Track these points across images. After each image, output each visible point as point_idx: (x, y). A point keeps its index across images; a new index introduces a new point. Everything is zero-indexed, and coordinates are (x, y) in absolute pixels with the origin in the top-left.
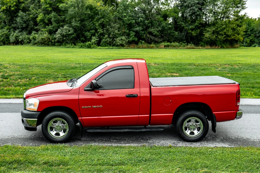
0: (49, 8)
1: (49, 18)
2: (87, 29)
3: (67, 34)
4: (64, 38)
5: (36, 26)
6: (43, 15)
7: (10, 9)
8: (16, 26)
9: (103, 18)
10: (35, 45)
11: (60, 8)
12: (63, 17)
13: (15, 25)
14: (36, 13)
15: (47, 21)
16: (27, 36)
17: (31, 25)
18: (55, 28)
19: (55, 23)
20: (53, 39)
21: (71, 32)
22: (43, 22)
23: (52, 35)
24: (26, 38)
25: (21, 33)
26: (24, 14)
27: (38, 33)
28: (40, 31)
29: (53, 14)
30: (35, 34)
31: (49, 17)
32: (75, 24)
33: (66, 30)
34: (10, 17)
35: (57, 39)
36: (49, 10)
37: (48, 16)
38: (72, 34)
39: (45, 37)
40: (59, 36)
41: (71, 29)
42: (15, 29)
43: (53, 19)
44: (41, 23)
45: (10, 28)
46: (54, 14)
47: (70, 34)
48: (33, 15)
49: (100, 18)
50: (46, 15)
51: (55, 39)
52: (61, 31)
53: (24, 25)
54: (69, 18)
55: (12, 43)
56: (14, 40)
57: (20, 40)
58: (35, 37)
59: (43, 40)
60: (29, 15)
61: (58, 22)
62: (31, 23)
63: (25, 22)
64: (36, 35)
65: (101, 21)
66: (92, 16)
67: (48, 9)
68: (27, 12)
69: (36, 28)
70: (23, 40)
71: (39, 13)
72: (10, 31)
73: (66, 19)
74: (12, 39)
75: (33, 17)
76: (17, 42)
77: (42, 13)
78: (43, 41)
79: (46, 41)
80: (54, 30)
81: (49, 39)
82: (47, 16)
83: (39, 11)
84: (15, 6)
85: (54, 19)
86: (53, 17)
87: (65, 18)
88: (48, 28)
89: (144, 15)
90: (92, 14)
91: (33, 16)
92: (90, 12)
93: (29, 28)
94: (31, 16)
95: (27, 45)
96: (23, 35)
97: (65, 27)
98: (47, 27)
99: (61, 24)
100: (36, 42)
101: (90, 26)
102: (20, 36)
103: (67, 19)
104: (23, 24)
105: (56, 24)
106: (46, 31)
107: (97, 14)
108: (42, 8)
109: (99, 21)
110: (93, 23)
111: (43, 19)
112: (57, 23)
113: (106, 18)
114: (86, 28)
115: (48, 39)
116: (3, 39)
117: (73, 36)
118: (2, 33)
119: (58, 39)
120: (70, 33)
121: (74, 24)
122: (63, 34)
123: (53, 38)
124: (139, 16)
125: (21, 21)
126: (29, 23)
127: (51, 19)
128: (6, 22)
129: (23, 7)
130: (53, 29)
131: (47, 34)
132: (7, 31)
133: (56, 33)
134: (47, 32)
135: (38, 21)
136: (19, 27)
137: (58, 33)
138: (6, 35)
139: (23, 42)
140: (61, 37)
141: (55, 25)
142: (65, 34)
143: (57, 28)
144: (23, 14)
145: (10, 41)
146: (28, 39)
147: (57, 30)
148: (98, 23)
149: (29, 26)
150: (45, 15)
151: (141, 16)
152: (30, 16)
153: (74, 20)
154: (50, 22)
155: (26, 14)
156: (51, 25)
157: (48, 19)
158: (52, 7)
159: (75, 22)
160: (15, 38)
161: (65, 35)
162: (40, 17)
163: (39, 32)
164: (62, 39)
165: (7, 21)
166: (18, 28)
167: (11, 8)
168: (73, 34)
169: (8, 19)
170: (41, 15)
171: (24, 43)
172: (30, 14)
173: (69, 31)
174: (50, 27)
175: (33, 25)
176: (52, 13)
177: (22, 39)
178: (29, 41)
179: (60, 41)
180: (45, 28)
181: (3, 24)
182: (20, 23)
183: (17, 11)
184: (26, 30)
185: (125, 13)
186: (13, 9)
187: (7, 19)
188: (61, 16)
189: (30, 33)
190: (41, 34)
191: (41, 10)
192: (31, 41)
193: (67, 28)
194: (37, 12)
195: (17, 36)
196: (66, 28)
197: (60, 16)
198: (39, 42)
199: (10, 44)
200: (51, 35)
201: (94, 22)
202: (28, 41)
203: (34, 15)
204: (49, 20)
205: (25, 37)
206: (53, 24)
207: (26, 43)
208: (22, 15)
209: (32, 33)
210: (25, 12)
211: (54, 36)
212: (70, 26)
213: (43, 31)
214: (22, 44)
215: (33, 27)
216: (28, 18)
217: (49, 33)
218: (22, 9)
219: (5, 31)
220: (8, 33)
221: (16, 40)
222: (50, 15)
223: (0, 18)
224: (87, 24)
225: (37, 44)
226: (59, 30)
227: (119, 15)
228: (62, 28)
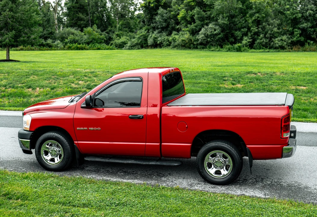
0: (192, 3)
1: (191, 14)
2: (238, 28)
3: (213, 35)
4: (209, 39)
5: (178, 25)
6: (185, 12)
7: (149, 5)
8: (156, 25)
9: (258, 12)
10: (175, 48)
11: (205, 2)
12: (209, 13)
13: (154, 24)
14: (178, 10)
15: (189, 19)
16: (166, 37)
17: (172, 24)
18: (198, 27)
19: (198, 21)
20: (195, 41)
21: (217, 31)
23: (194, 36)
24: (165, 39)
25: (161, 34)
26: (165, 11)
27: (179, 34)
28: (181, 31)
29: (197, 10)
30: (175, 35)
31: (192, 14)
32: (222, 21)
33: (211, 30)
34: (149, 16)
35: (200, 40)
36: (192, 5)
37: (190, 12)
38: (218, 33)
39: (185, 38)
40: (202, 37)
41: (217, 27)
42: (154, 29)
43: (196, 16)
44: (183, 21)
45: (149, 28)
46: (198, 9)
47: (216, 34)
48: (174, 12)
49: (254, 12)
50: (189, 11)
51: (198, 40)
52: (205, 31)
53: (164, 24)
54: (215, 13)
55: (150, 46)
56: (151, 42)
57: (158, 42)
58: (174, 39)
59: (184, 42)
60: (170, 11)
61: (202, 19)
62: (172, 21)
63: (165, 21)
64: (177, 37)
65: (255, 17)
66: (245, 10)
67: (191, 4)
68: (168, 9)
69: (178, 27)
70: (162, 42)
71: (181, 9)
72: (149, 32)
73: (212, 15)
74: (150, 41)
75: (175, 14)
76: (156, 45)
77: (184, 9)
78: (183, 43)
79: (187, 43)
80: (197, 29)
81: (191, 40)
82: (189, 13)
83: (182, 6)
84: (155, 2)
85: (198, 16)
86: (196, 13)
88: (190, 28)
89: (315, 6)
90: (245, 7)
91: (175, 13)
92: (241, 5)
93: (169, 27)
94: (172, 13)
95: (166, 49)
96: (163, 36)
97: (210, 25)
98: (189, 25)
99: (206, 21)
100: (176, 44)
101: (242, 23)
102: (159, 37)
103: (212, 16)
104: (163, 23)
105: (200, 22)
106: (187, 30)
107: (251, 8)
108: (184, 3)
109: (253, 18)
110: (245, 19)
111: (185, 16)
112: (201, 21)
113: (262, 13)
114: (236, 26)
115: (190, 41)
116: (141, 42)
117: (220, 36)
118: (140, 35)
119: (201, 40)
120: (215, 32)
121: (220, 21)
122: (208, 35)
123: (196, 39)
124: (307, 8)
125: (160, 20)
126: (169, 22)
127: (194, 15)
128: (145, 22)
129: (164, 2)
130: (196, 28)
131: (188, 34)
132: (146, 32)
133: (199, 33)
134: (188, 32)
135: (179, 18)
136: (159, 27)
137: (202, 33)
138: (144, 36)
139: (162, 45)
140: (205, 38)
141: (198, 24)
142: (209, 34)
143: (200, 27)
144: (164, 11)
145: (147, 43)
146: (167, 42)
147: (200, 30)
148: (251, 20)
149: (170, 25)
150: (187, 12)
151: (310, 8)
152: (171, 13)
153: (221, 16)
154: (193, 20)
155: (167, 11)
156: (194, 24)
157: (191, 16)
158: (196, 2)
159: (222, 19)
160: (154, 40)
161: (210, 36)
162: (182, 13)
163: (180, 33)
164: (206, 41)
165: (146, 21)
166: (158, 29)
167: (150, 4)
168: (220, 34)
169: (147, 18)
170: (182, 12)
171: (163, 46)
172: (172, 11)
173: (215, 30)
174: (193, 26)
175: (175, 24)
176: (196, 9)
177: (161, 41)
178: (169, 43)
179: (204, 42)
180: (187, 27)
181: (142, 23)
182: (160, 22)
183: (157, 8)
184: (167, 30)
185: (288, 5)
186: (152, 5)
187: (146, 18)
188: (207, 12)
189: (170, 34)
190: (182, 35)
191: (183, 6)
192: (171, 43)
193: (212, 27)
194: (179, 8)
195: (156, 38)
196: (211, 26)
197: (205, 11)
198: (179, 44)
199: (148, 47)
200: (193, 36)
201: (246, 19)
202: (167, 44)
203: (175, 12)
204: (192, 17)
205: (165, 38)
206: (196, 22)
207: (165, 45)
208: (162, 13)
209: (172, 34)
210: (166, 9)
211: (197, 37)
212: (217, 24)
213: (185, 31)
214: (161, 47)
215: (174, 27)
216: (169, 15)
217: (191, 34)
218: (164, 5)
219: (143, 32)
220: (146, 34)
221: (155, 42)
222: (192, 12)
223: (139, 17)
224: (237, 21)
225: (177, 47)
226: (202, 29)
227: (281, 8)
228: (206, 27)
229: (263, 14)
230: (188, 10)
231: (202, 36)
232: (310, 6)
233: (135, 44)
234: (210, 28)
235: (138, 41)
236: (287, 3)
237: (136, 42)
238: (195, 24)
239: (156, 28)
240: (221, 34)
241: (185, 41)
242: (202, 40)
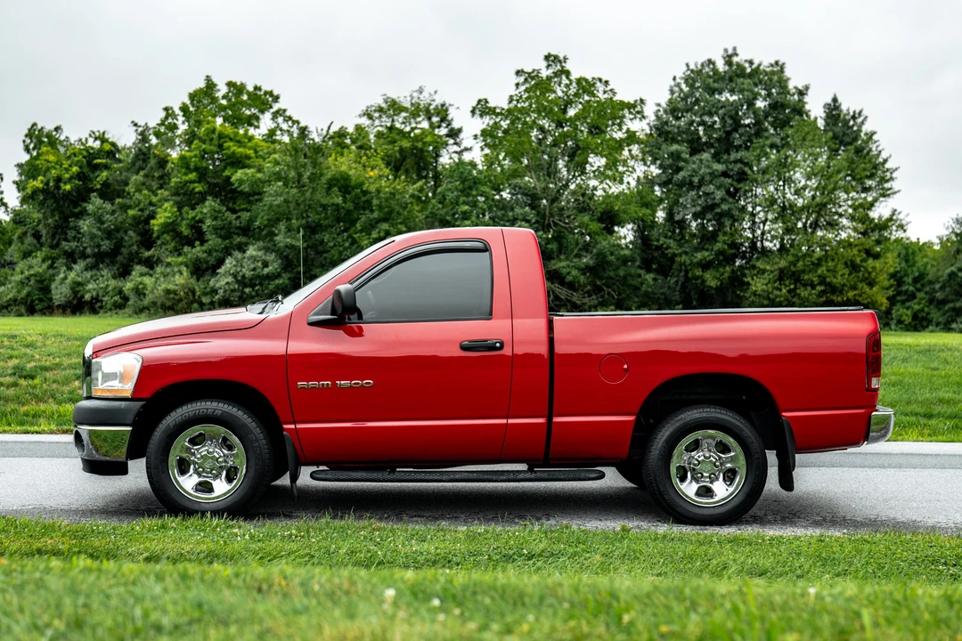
0: (196, 185)
1: (193, 218)
2: (328, 260)
3: (259, 277)
4: (247, 290)
5: (149, 249)
6: (176, 209)
7: (58, 188)
8: (77, 247)
9: (385, 220)
10: (143, 315)
11: (236, 185)
12: (245, 216)
13: (71, 244)
14: (151, 204)
15: (185, 231)
16: (113, 283)
17: (130, 246)
18: (214, 254)
19: (214, 236)
20: (205, 294)
21: (270, 268)
22: (171, 234)
23: (202, 279)
24: (110, 288)
25: (94, 272)
26: (108, 206)
27: (155, 273)
28: (160, 265)
29: (211, 206)
30: (142, 275)
31: (196, 216)
32: (288, 240)
33: (253, 263)
34: (57, 218)
35: (221, 292)
36: (197, 190)
37: (191, 212)
38: (274, 274)
39: (177, 285)
40: (227, 283)
41: (271, 257)
42: (71, 257)
43: (208, 222)
44: (167, 237)
45: (54, 255)
46: (213, 204)
47: (268, 274)
48: (137, 209)
49: (375, 219)
50: (186, 209)
51: (214, 291)
52: (235, 266)
53: (106, 245)
54: (265, 218)
55: (59, 306)
56: (65, 297)
57: (87, 297)
58: (141, 286)
59: (172, 296)
60: (125, 208)
61: (225, 232)
62: (131, 237)
63: (109, 234)
64: (148, 280)
65: (379, 232)
66: (349, 212)
67: (194, 189)
68: (118, 200)
69: (147, 254)
70: (98, 295)
71: (159, 201)
72: (55, 265)
73: (256, 221)
74: (60, 292)
75: (140, 217)
76: (78, 305)
77: (171, 203)
78: (169, 299)
79: (180, 300)
80: (212, 261)
81: (194, 292)
82: (188, 213)
83: (162, 194)
84: (75, 179)
85: (214, 223)
86: (209, 215)
87: (251, 220)
88: (189, 256)
89: (533, 212)
90: (350, 206)
91: (140, 213)
92: (341, 198)
93: (121, 254)
94: (131, 212)
95: (111, 316)
96: (101, 279)
97: (251, 251)
98: (186, 249)
99: (238, 239)
100: (146, 302)
101: (341, 249)
102: (89, 282)
103: (257, 223)
104: (102, 240)
105: (220, 240)
106: (181, 264)
107: (367, 206)
108: (172, 184)
109: (373, 232)
110: (350, 236)
111: (173, 222)
112: (224, 238)
113: (399, 221)
114: (325, 255)
115: (190, 294)
116: (28, 295)
117: (279, 281)
118: (26, 273)
119: (225, 291)
120: (266, 271)
121: (281, 239)
122: (243, 276)
123: (208, 290)
124: (513, 216)
125: (94, 231)
126: (122, 238)
127: (201, 221)
128: (41, 236)
129: (105, 181)
130: (209, 259)
131: (185, 274)
132: (45, 266)
133: (218, 271)
134: (185, 269)
135: (156, 228)
136: (89, 251)
137: (226, 272)
138: (38, 278)
139: (99, 304)
140: (236, 286)
141: (216, 245)
142: (249, 274)
143: (221, 255)
144: (104, 206)
145: (51, 299)
146: (116, 295)
147: (221, 262)
148: (369, 238)
149: (124, 247)
150: (180, 209)
151: (521, 214)
152: (126, 212)
153: (282, 226)
154: (198, 235)
155: (114, 208)
156: (202, 244)
157: (192, 223)
158: (208, 183)
159: (285, 233)
160: (71, 288)
161: (251, 280)
162: (163, 216)
163: (159, 269)
164: (238, 294)
165: (44, 232)
166: (84, 256)
167: (62, 185)
168: (278, 276)
169: (49, 225)
170: (165, 210)
171: (101, 307)
172: (130, 207)
173: (266, 265)
174: (198, 251)
175: (138, 246)
176: (207, 203)
177: (94, 294)
178: (120, 301)
179: (232, 299)
180: (180, 255)
181: (29, 239)
182: (93, 237)
183: (82, 195)
184: (113, 263)
185: (465, 203)
186: (68, 187)
187: (46, 225)
188: (239, 214)
189: (124, 273)
190: (165, 275)
191: (166, 193)
192: (126, 299)
193: (257, 256)
194: (154, 199)
195: (79, 284)
196: (254, 253)
197: (234, 211)
198: (154, 303)
199: (53, 310)
200: (198, 280)
201: (355, 236)
202: (115, 302)
203: (140, 210)
204: (196, 227)
205: (108, 286)
206: (207, 241)
207: (108, 306)
208: (100, 211)
209: (134, 273)
210: (112, 201)
211: (211, 283)
212: (269, 248)
213: (173, 263)
214: (94, 311)
215: (137, 253)
216: (120, 219)
217: (192, 274)
218: (101, 189)
219: (37, 264)
220: (45, 272)
221: (76, 296)
222: (197, 210)
223: (20, 222)
224: (329, 241)
225: (149, 310)
226: (227, 261)
227: (445, 210)
228: (238, 255)
229: (401, 223)
230: (183, 206)
231: (226, 280)
232: (521, 211)
233: (7, 301)
234: (252, 257)
235: (19, 292)
236: (462, 199)
237: (11, 296)
238: (206, 244)
239: (76, 256)
240: (284, 275)
241: (176, 294)
242: (228, 292)
